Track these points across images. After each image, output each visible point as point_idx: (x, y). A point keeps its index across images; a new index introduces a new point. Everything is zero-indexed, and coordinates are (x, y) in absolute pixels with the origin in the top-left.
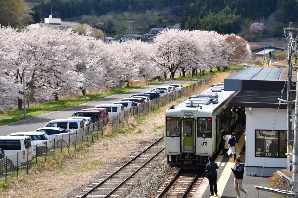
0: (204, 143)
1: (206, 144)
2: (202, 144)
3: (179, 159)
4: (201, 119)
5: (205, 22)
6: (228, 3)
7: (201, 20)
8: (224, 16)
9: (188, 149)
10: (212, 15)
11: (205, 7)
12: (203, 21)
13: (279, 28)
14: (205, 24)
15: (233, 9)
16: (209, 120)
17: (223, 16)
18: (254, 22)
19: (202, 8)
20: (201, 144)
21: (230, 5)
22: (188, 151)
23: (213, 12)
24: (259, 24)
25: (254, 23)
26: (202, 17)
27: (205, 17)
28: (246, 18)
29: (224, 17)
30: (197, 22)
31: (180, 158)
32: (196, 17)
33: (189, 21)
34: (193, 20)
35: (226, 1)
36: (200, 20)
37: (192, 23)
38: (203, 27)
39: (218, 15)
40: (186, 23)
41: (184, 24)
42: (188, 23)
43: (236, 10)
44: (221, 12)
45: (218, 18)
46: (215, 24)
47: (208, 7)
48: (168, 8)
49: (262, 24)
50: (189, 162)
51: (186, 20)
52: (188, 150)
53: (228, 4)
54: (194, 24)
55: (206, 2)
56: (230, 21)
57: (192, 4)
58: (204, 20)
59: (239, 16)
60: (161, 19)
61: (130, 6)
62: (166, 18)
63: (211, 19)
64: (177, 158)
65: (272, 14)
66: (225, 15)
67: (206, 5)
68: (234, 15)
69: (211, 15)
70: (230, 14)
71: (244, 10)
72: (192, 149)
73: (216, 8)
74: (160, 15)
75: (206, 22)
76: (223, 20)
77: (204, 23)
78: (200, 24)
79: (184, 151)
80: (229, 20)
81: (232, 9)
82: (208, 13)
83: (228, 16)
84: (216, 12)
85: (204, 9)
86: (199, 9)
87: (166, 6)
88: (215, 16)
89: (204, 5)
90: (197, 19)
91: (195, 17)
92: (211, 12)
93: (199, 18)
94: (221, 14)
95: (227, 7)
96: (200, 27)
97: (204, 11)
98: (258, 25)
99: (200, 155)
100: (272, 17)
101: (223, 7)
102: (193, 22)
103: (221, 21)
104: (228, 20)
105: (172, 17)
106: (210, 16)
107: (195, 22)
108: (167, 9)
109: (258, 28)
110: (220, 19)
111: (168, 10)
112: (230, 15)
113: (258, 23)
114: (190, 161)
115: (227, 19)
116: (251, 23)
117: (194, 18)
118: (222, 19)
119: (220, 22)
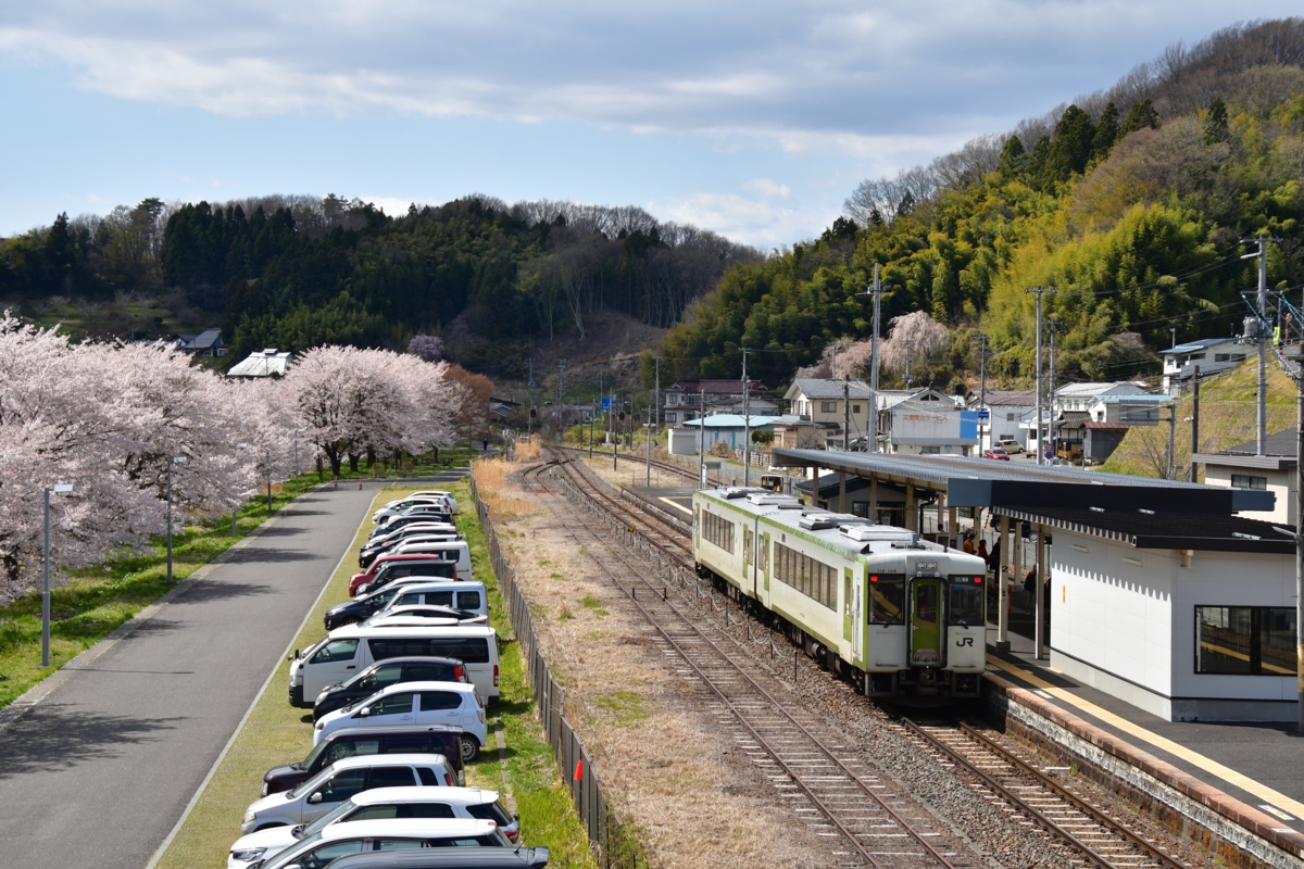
0: (964, 639)
1: (970, 644)
2: (961, 643)
3: (901, 683)
4: (958, 579)
5: (290, 330)
6: (347, 283)
7: (279, 323)
8: (338, 313)
9: (926, 656)
10: (308, 312)
11: (286, 290)
12: (284, 326)
13: (477, 352)
14: (289, 333)
15: (361, 298)
16: (978, 580)
17: (336, 314)
18: (415, 333)
19: (280, 293)
20: (958, 643)
21: (352, 287)
22: (926, 660)
23: (309, 303)
24: (430, 338)
25: (417, 337)
26: (279, 316)
27: (288, 315)
28: (396, 324)
29: (340, 317)
30: (268, 329)
31: (903, 678)
32: (265, 316)
33: (246, 325)
34: (255, 322)
35: (344, 279)
36: (275, 323)
37: (253, 330)
38: (283, 341)
39: (322, 311)
40: (237, 331)
41: (233, 333)
42: (243, 329)
43: (369, 301)
44: (329, 306)
45: (323, 319)
46: (315, 335)
47: (296, 291)
48: (177, 288)
49: (436, 340)
50: (929, 690)
51: (237, 321)
52: (924, 657)
53: (348, 286)
54: (258, 334)
55: (289, 278)
56: (356, 328)
57: (251, 282)
58: (287, 323)
59: (379, 317)
60: (159, 316)
61: (68, 281)
62: (174, 316)
63: (306, 320)
64: (894, 679)
65: (459, 316)
66: (343, 312)
67: (289, 286)
68: (364, 314)
69: (305, 313)
70: (354, 311)
71: (388, 301)
72: (935, 656)
73: (316, 295)
74: (154, 307)
75: (293, 329)
76: (337, 324)
77: (287, 331)
78: (275, 334)
79: (915, 660)
80: (353, 325)
81: (358, 299)
82: (297, 306)
83: (349, 314)
84: (316, 305)
85: (284, 296)
86: (271, 294)
87: (173, 284)
88: (315, 316)
89: (285, 285)
90: (268, 319)
91: (262, 315)
92: (304, 303)
93: (272, 319)
94: (330, 310)
95: (345, 293)
96: (274, 342)
97: (286, 301)
98: (427, 342)
99: (955, 670)
100: (459, 323)
101: (335, 294)
102: (257, 327)
103: (333, 328)
104: (349, 326)
105: (191, 313)
106: (302, 313)
107: (261, 328)
108: (176, 292)
109: (427, 348)
110: (329, 323)
111: (178, 294)
112: (354, 314)
113: (426, 337)
114: (932, 686)
115: (347, 324)
116: (409, 334)
117: (259, 318)
118: (334, 323)
119: (328, 329)
